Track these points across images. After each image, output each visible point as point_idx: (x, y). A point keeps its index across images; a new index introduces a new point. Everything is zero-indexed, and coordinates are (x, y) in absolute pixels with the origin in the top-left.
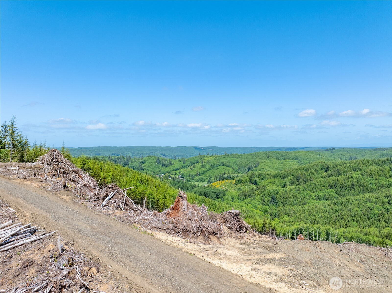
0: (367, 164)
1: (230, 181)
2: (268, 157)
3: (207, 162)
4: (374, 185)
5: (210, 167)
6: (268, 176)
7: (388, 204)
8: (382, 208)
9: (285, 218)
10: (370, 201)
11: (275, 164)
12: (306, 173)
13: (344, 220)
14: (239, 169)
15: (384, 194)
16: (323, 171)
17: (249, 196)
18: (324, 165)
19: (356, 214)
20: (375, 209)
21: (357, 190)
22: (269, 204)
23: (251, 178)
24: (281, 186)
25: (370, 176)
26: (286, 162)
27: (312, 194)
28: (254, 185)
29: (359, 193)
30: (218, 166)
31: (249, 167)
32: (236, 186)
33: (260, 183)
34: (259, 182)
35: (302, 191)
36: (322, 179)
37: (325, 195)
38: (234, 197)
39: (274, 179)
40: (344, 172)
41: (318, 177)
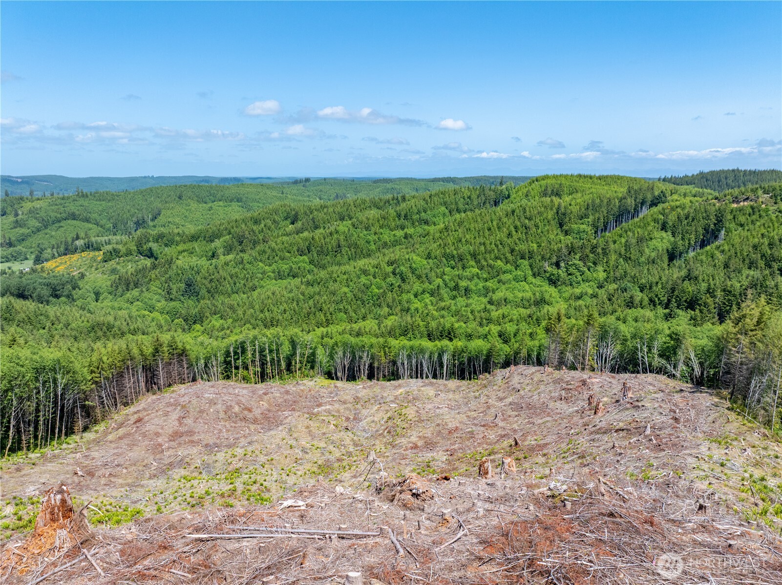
0: (362, 206)
1: (92, 254)
2: (180, 197)
3: (30, 211)
4: (372, 243)
5: (37, 224)
6: (178, 238)
7: (393, 276)
8: (383, 284)
9: (214, 322)
10: (365, 272)
11: (194, 213)
12: (255, 228)
13: (323, 312)
14: (113, 226)
15: (387, 259)
16: (288, 222)
17: (136, 285)
18: (290, 211)
19: (343, 298)
20: (373, 286)
21: (345, 254)
22: (182, 298)
23: (139, 245)
24: (206, 256)
25: (367, 229)
26: (219, 206)
27: (267, 268)
28: (149, 258)
29: (349, 260)
30: (60, 221)
31: (138, 221)
32: (106, 266)
33: (161, 253)
34: (159, 252)
35: (248, 264)
36: (285, 238)
37: (291, 268)
38: (101, 291)
39: (191, 243)
40: (324, 223)
41: (278, 234)
